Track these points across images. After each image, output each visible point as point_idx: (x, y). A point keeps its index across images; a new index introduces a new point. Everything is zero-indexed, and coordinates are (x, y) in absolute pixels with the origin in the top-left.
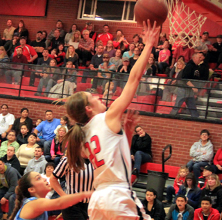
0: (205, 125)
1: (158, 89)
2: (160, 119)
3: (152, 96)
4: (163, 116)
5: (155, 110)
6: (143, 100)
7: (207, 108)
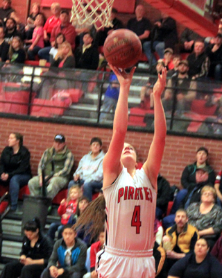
0: (97, 130)
1: (32, 82)
2: (37, 124)
3: (23, 93)
4: (41, 120)
5: (29, 111)
6: (13, 98)
7: (99, 108)
